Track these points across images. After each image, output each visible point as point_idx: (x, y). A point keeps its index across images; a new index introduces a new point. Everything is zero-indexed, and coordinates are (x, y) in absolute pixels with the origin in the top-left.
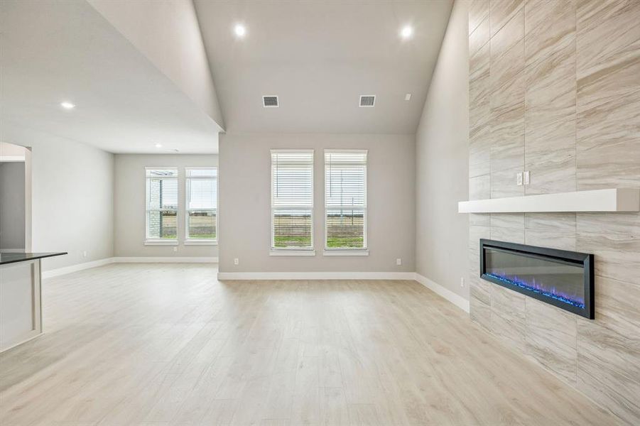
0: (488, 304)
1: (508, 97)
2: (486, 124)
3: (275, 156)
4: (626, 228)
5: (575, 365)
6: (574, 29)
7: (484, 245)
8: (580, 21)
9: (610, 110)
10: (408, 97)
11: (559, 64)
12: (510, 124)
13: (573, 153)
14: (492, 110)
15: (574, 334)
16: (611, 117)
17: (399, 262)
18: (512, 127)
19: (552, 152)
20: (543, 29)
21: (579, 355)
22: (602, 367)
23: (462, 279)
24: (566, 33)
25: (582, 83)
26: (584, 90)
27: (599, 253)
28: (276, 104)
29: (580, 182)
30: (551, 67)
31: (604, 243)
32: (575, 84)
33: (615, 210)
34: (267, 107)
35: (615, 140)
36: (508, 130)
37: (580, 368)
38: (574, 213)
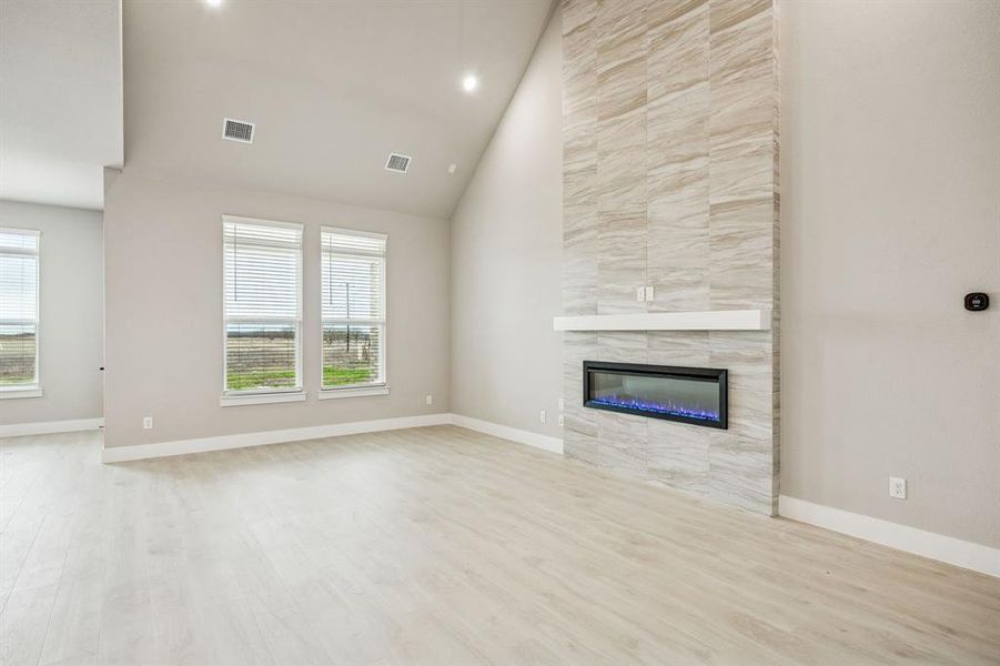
0: (595, 435)
1: (624, 203)
2: (590, 228)
3: (229, 227)
4: (758, 344)
5: (707, 477)
6: (707, 155)
7: (589, 368)
8: (715, 148)
9: (745, 239)
10: (452, 169)
11: (690, 183)
12: (626, 233)
13: (705, 273)
14: (601, 213)
15: (707, 447)
16: (745, 246)
17: (429, 399)
18: (629, 237)
19: (682, 270)
20: (672, 143)
21: (711, 465)
22: (735, 472)
23: (543, 413)
24: (699, 155)
25: (714, 208)
26: (718, 215)
27: (733, 368)
28: (248, 137)
29: (714, 301)
30: (680, 185)
31: (736, 358)
32: (708, 207)
33: (758, 328)
34: (227, 138)
35: (748, 266)
36: (623, 239)
37: (713, 478)
38: (706, 331)
